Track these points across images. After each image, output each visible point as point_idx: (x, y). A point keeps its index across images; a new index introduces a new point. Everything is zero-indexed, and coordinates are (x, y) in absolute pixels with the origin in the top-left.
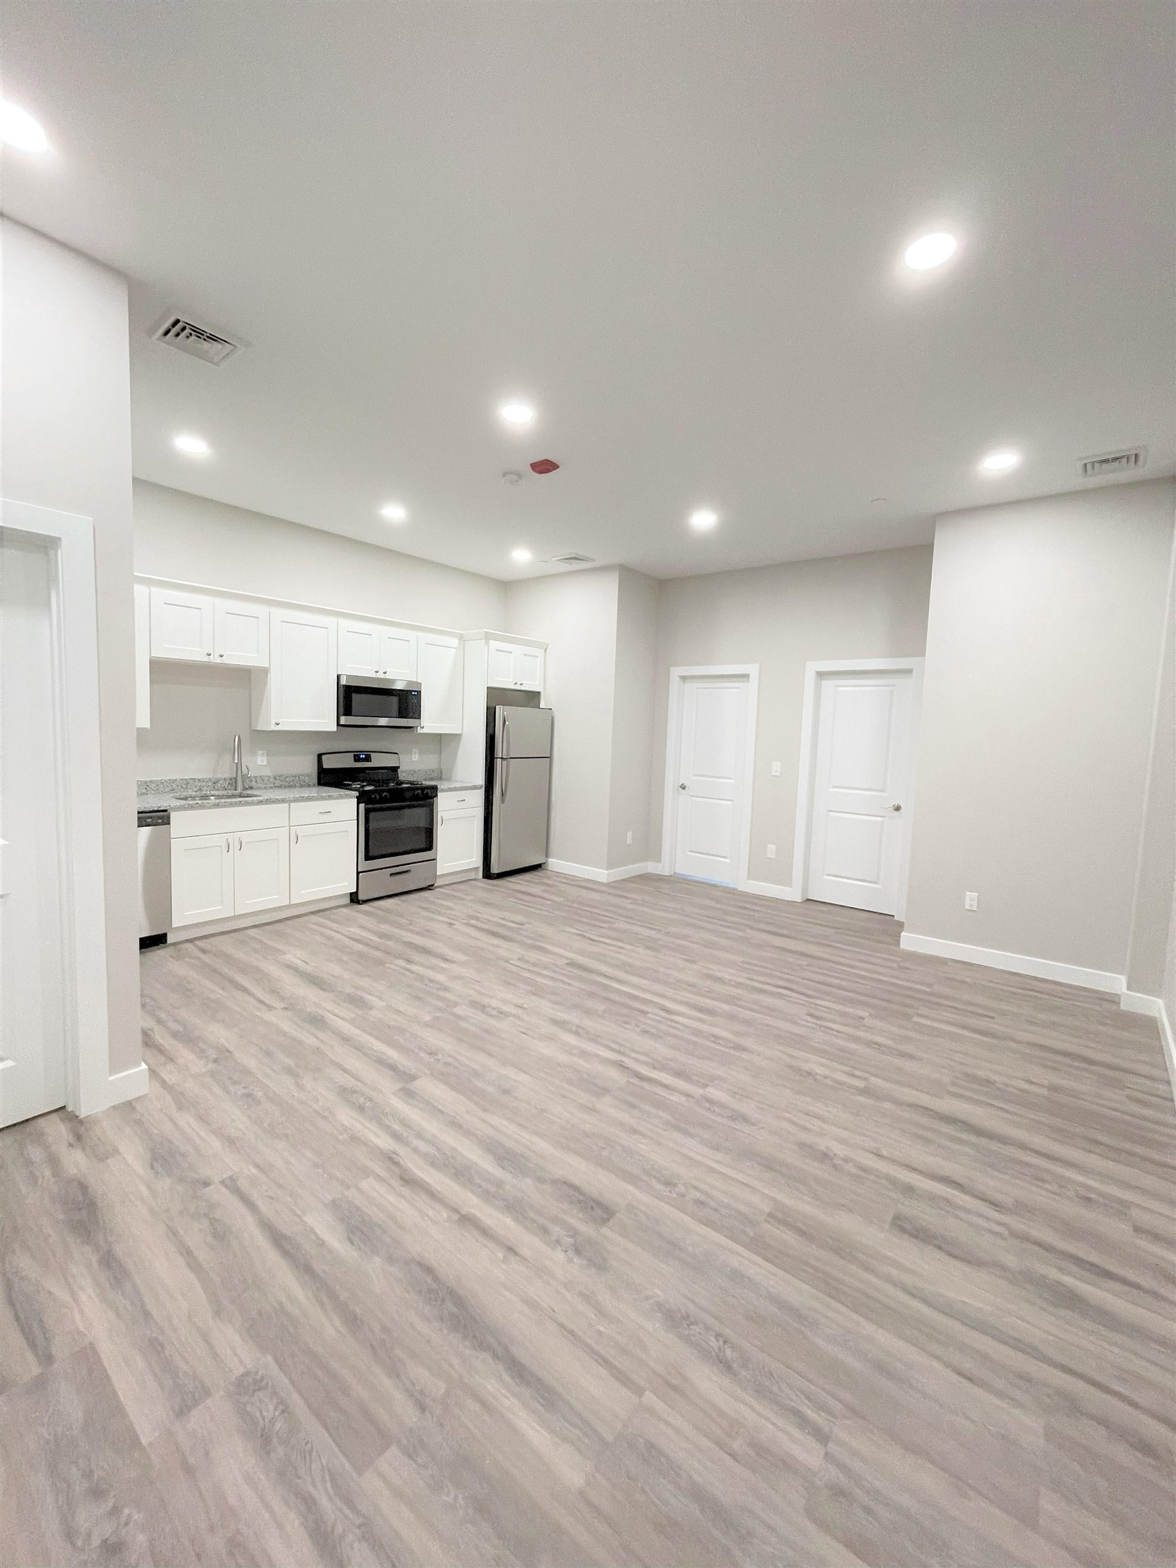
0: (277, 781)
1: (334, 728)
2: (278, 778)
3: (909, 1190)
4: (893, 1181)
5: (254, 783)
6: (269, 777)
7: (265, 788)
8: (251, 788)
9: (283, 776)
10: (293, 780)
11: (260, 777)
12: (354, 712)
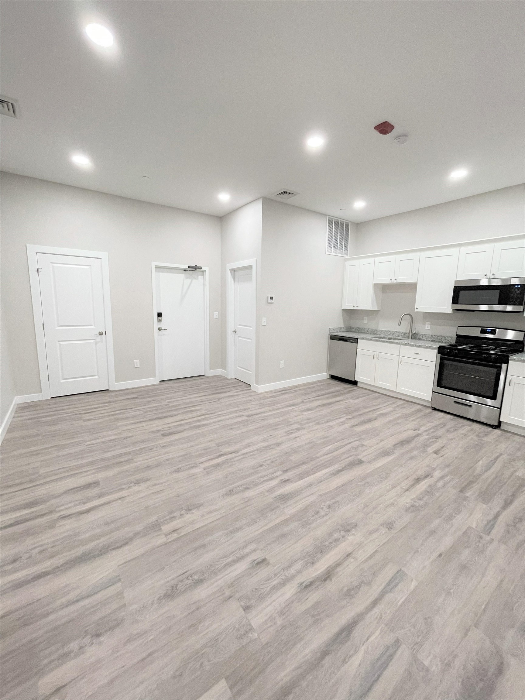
0: (432, 338)
1: (450, 311)
2: (433, 337)
3: (100, 496)
4: (108, 494)
5: (421, 337)
6: (429, 335)
7: (426, 340)
8: (420, 339)
9: (436, 335)
10: (442, 339)
11: (425, 335)
12: (460, 302)
